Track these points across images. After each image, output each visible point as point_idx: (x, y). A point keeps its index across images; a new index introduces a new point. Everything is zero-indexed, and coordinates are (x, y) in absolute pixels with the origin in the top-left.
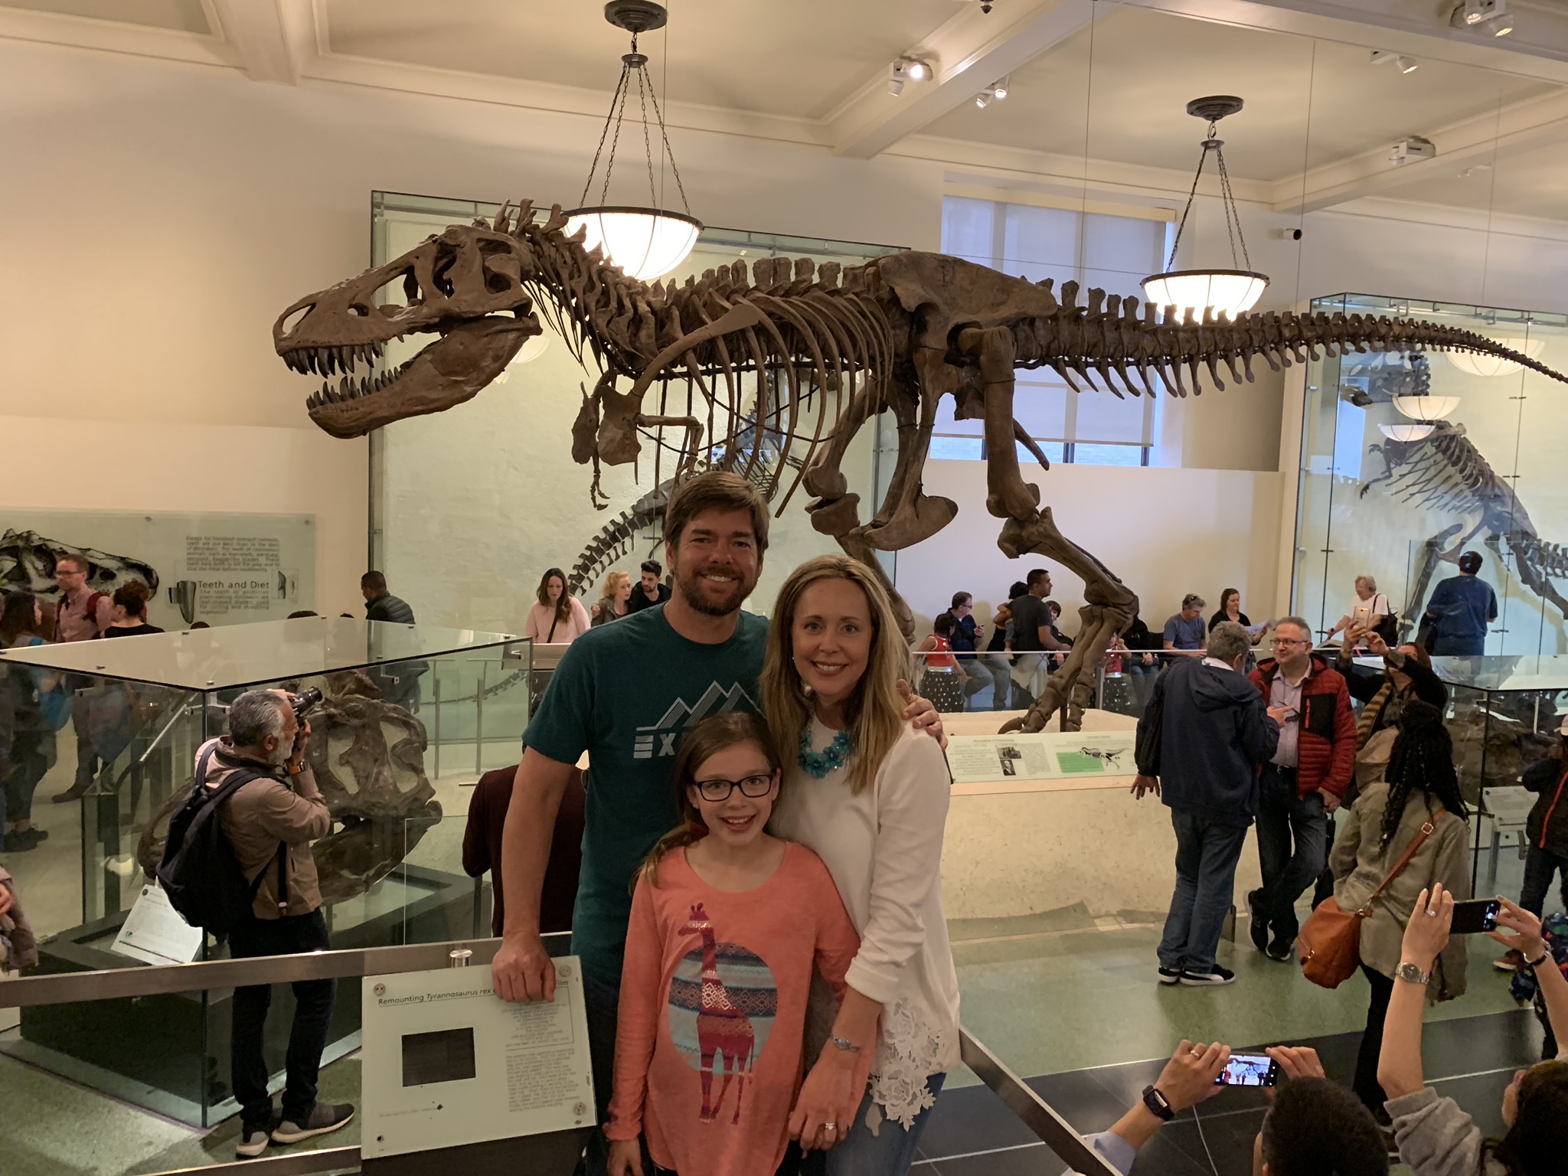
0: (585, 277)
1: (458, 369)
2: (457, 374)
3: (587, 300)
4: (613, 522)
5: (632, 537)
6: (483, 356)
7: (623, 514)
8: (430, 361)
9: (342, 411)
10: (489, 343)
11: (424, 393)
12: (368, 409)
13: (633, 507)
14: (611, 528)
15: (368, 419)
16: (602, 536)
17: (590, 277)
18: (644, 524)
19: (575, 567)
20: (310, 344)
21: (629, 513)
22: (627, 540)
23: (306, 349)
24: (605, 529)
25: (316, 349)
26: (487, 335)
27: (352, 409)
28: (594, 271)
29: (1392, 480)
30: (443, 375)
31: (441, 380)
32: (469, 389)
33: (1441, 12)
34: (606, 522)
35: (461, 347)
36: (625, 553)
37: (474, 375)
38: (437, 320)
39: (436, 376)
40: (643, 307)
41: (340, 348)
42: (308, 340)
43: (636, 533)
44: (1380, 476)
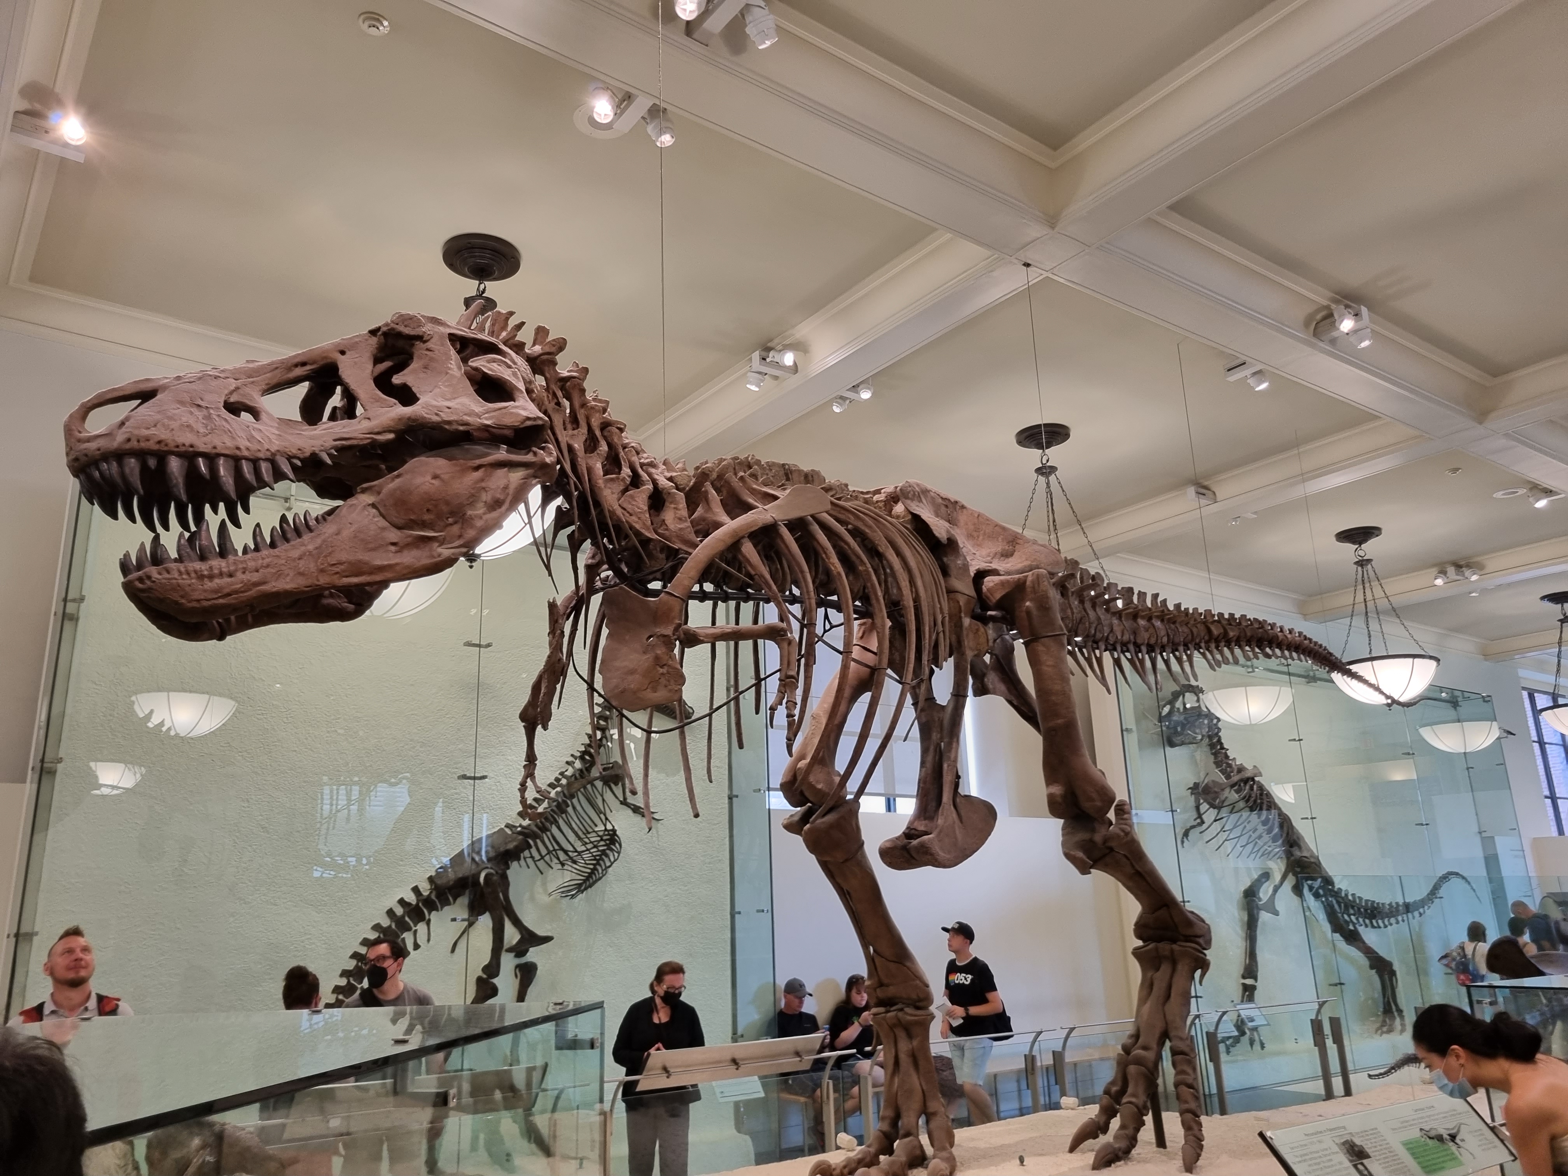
0: (584, 430)
1: (427, 517)
2: (424, 525)
3: (591, 462)
4: (402, 902)
5: (428, 923)
6: (473, 498)
7: (416, 890)
8: (373, 505)
9: (201, 577)
10: (482, 480)
11: (365, 557)
12: (255, 577)
13: (431, 879)
14: (399, 911)
15: (253, 592)
16: (386, 922)
17: (590, 430)
18: (445, 903)
19: (345, 973)
20: (152, 445)
21: (425, 889)
22: (421, 927)
23: (141, 455)
24: (390, 913)
25: (162, 457)
26: (477, 468)
27: (221, 574)
28: (595, 423)
29: (1205, 826)
30: (399, 528)
31: (394, 535)
32: (445, 552)
33: (1307, 324)
34: (391, 902)
35: (436, 482)
36: (417, 947)
37: (455, 529)
38: (391, 436)
39: (383, 529)
40: (663, 482)
41: (211, 458)
42: (148, 440)
43: (434, 916)
44: (1195, 823)
